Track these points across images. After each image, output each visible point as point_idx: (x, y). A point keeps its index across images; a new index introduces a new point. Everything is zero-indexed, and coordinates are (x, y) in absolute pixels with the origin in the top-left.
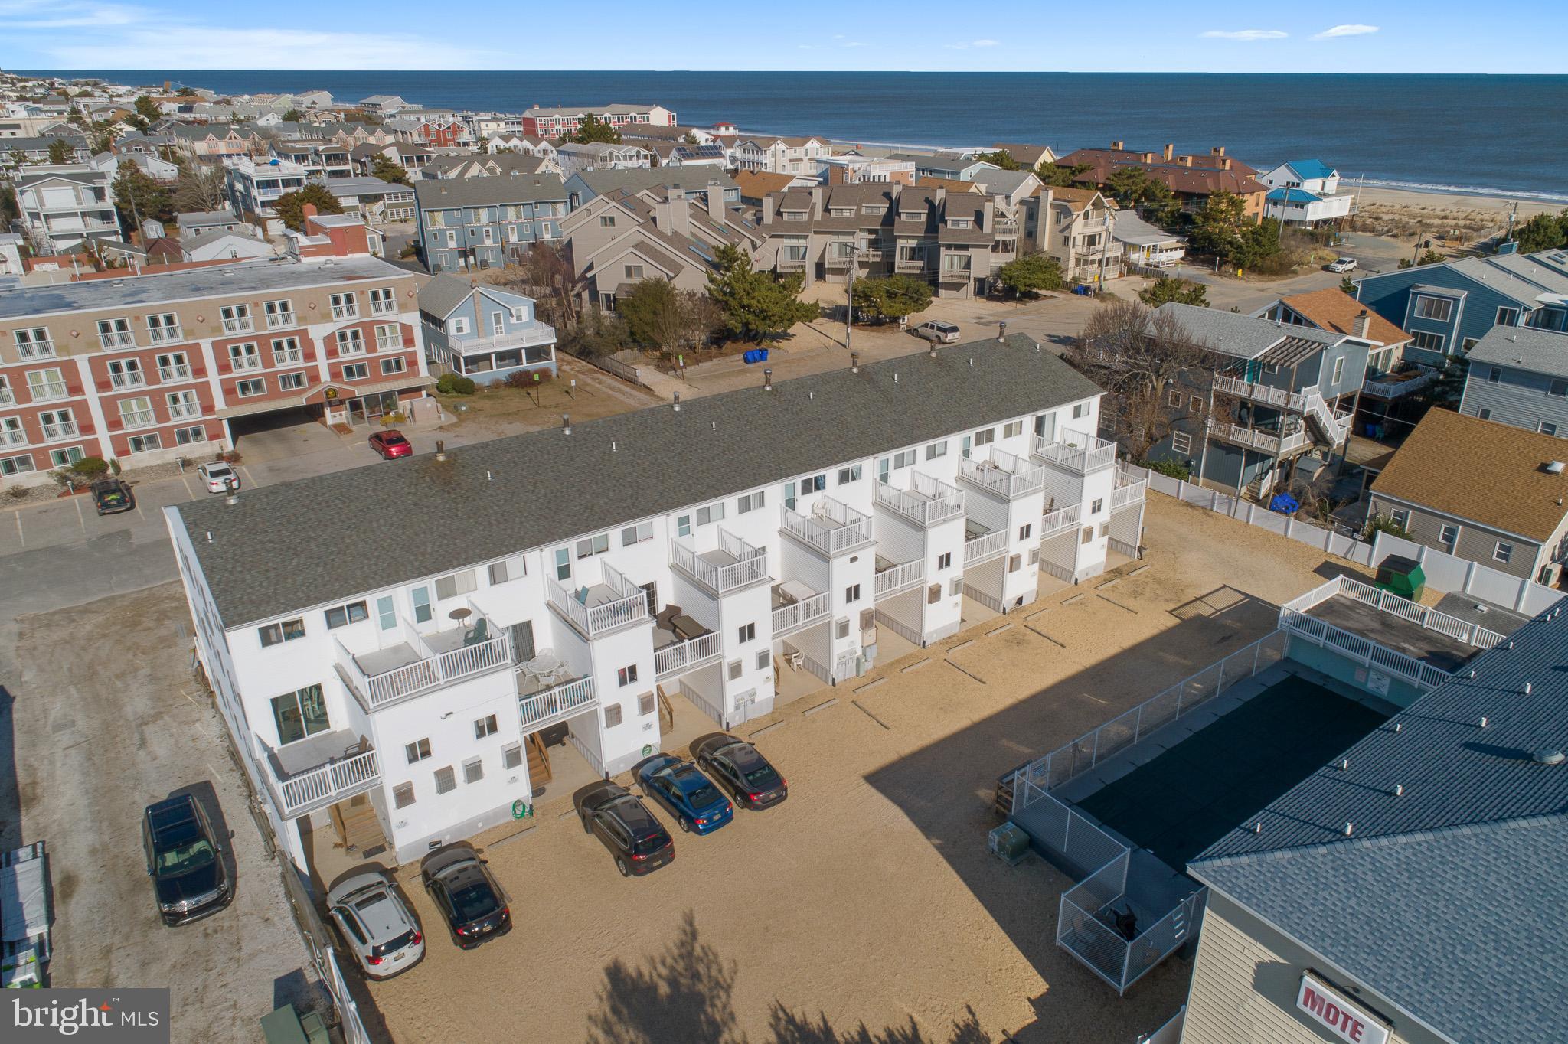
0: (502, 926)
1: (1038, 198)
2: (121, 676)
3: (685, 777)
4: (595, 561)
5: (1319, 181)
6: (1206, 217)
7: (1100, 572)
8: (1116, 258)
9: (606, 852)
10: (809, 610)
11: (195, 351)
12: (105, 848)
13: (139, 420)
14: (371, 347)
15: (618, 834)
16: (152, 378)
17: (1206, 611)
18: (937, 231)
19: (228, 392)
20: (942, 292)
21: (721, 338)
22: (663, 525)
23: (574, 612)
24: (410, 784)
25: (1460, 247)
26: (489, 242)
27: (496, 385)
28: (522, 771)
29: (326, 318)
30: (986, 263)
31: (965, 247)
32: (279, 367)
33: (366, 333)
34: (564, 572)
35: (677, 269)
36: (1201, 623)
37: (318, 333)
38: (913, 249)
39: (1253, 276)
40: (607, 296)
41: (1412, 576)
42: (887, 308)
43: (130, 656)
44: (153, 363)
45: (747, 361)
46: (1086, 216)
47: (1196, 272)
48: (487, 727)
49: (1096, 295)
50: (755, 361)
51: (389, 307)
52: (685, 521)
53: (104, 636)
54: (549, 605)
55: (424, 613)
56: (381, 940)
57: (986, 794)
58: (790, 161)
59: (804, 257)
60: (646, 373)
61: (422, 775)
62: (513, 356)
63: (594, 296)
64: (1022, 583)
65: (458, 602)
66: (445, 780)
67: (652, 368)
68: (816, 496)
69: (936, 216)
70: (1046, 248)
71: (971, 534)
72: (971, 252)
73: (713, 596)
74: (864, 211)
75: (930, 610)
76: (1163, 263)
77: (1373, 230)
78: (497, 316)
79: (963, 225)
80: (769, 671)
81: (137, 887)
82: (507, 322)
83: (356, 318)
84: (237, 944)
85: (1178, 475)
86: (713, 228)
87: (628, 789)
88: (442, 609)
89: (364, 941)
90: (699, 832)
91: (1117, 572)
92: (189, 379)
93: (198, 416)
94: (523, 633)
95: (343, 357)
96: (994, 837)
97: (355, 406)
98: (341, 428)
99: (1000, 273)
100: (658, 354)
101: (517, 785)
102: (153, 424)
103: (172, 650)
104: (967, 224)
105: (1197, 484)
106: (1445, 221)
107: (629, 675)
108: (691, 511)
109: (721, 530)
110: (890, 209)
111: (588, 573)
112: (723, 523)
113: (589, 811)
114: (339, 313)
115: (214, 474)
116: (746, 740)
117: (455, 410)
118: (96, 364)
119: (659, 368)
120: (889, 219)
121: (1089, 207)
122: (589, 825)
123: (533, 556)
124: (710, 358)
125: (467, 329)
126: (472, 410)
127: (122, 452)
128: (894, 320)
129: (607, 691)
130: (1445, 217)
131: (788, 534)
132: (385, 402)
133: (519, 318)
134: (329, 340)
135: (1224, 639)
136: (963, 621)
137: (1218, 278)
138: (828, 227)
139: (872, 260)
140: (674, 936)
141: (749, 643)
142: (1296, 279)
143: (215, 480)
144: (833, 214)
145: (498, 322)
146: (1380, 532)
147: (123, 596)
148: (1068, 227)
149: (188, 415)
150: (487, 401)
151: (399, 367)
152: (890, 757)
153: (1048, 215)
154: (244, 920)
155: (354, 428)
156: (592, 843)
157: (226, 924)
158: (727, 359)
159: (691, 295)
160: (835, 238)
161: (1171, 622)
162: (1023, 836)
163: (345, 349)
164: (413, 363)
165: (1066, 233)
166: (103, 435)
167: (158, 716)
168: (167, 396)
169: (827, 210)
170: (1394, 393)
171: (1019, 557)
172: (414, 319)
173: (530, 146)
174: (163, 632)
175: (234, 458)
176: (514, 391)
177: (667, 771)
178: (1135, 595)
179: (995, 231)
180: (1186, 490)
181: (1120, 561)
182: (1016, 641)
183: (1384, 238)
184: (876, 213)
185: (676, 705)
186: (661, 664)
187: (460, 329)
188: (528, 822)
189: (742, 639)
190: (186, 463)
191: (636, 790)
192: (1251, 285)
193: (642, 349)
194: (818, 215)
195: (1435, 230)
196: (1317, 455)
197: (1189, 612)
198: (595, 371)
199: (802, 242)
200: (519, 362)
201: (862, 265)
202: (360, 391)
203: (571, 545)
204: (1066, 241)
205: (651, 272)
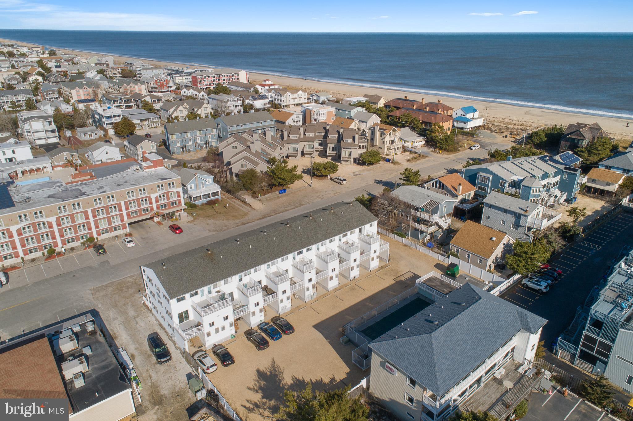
0: (233, 362)
1: (374, 128)
2: (124, 305)
3: (270, 327)
4: (248, 277)
5: (472, 114)
6: (431, 132)
7: (377, 268)
8: (401, 147)
9: (253, 345)
10: (299, 285)
11: (119, 205)
12: (138, 348)
13: (104, 225)
14: (168, 199)
15: (256, 341)
16: (108, 213)
17: (403, 279)
18: (340, 142)
19: (128, 215)
20: (342, 162)
21: (271, 186)
22: (264, 267)
23: (244, 290)
24: (210, 332)
25: (517, 138)
26: (190, 143)
27: (203, 204)
28: (233, 328)
29: (156, 192)
30: (356, 153)
31: (350, 148)
32: (142, 207)
33: (167, 195)
34: (241, 280)
35: (257, 164)
36: (401, 282)
37: (153, 196)
38: (333, 148)
39: (446, 153)
40: (236, 173)
41: (455, 269)
42: (323, 172)
43: (124, 299)
44: (107, 209)
45: (280, 193)
46: (390, 134)
47: (428, 150)
48: (226, 318)
49: (392, 162)
50: (282, 193)
51: (173, 187)
52: (268, 265)
53: (115, 294)
54: (237, 288)
55: (210, 292)
56: (209, 365)
57: (341, 329)
58: (292, 99)
59: (297, 151)
60: (249, 199)
61: (212, 330)
62: (208, 195)
63: (231, 173)
64: (355, 273)
65: (217, 289)
66: (217, 331)
67: (250, 197)
68: (301, 255)
69: (340, 138)
70: (377, 145)
71: (341, 262)
72: (351, 150)
73: (276, 284)
74: (317, 134)
75: (330, 282)
76: (417, 147)
77: (490, 130)
78: (202, 183)
79: (349, 141)
80: (290, 300)
81: (149, 356)
82: (206, 184)
83: (164, 191)
84: (175, 367)
85: (402, 236)
86: (268, 145)
87: (257, 331)
88: (214, 291)
89: (205, 366)
90: (275, 340)
91: (382, 268)
92: (118, 213)
93: (120, 223)
94: (231, 294)
95: (160, 202)
96: (341, 339)
97: (163, 216)
98: (159, 223)
99: (361, 155)
100: (252, 191)
101: (231, 331)
102: (107, 226)
103: (135, 298)
104: (350, 141)
105: (408, 239)
106: (515, 126)
107: (257, 304)
108: (270, 263)
109: (277, 267)
110: (326, 133)
111: (246, 280)
112: (278, 265)
113: (249, 336)
114: (159, 190)
115: (129, 242)
116: (285, 318)
117: (192, 215)
118: (93, 211)
119: (252, 197)
120: (326, 136)
121: (391, 131)
122: (249, 339)
123: (234, 277)
124: (268, 193)
125: (193, 188)
126: (198, 215)
127: (99, 235)
128: (326, 176)
129: (252, 308)
130: (515, 125)
131: (294, 266)
132: (172, 215)
133: (209, 182)
134: (156, 198)
135: (406, 287)
136: (339, 283)
137: (433, 153)
138: (305, 139)
139: (320, 150)
140: (270, 363)
141: (285, 295)
142: (459, 153)
143: (129, 244)
144: (307, 135)
145: (203, 184)
146: (450, 256)
147: (115, 282)
148: (384, 138)
149: (117, 222)
150: (201, 211)
151: (176, 204)
152: (319, 321)
153: (378, 134)
154: (175, 363)
155: (163, 223)
156: (250, 343)
157: (172, 364)
158: (274, 193)
159: (262, 172)
160: (307, 143)
161: (393, 282)
162: (348, 339)
163: (161, 200)
164: (180, 202)
165: (383, 140)
166: (94, 231)
167: (138, 316)
168: (111, 218)
169: (304, 134)
170: (468, 207)
171: (354, 267)
172: (180, 190)
173: (197, 93)
174: (130, 292)
175: (130, 235)
176: (208, 207)
177: (266, 327)
178: (385, 274)
179: (359, 142)
180: (404, 241)
181: (383, 264)
182: (353, 289)
183: (494, 133)
184: (321, 134)
185: (267, 309)
186: (264, 301)
187: (191, 188)
188: (234, 339)
189: (283, 294)
190: (117, 237)
191: (259, 331)
192: (443, 156)
193: (247, 190)
194: (302, 136)
195: (510, 130)
196: (440, 231)
197: (398, 279)
198: (233, 198)
199: (296, 145)
200: (209, 197)
201: (316, 151)
202: (165, 212)
203: (242, 274)
204: (384, 143)
205: (249, 166)
